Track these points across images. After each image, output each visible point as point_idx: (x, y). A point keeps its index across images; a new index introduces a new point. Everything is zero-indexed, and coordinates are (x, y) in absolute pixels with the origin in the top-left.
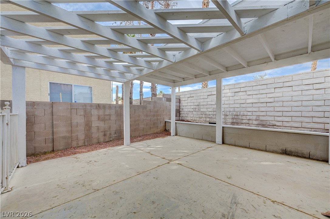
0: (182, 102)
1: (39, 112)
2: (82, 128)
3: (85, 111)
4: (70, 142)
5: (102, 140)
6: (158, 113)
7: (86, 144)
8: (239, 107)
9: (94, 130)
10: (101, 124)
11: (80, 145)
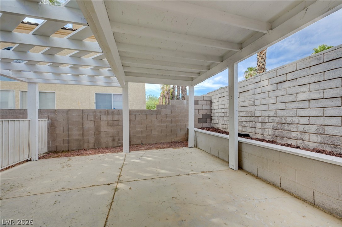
0: (214, 104)
1: (59, 118)
2: (92, 132)
3: (95, 117)
4: (82, 144)
5: (110, 144)
6: (177, 119)
7: (96, 147)
8: (285, 108)
9: (103, 135)
10: (110, 130)
11: (90, 147)
